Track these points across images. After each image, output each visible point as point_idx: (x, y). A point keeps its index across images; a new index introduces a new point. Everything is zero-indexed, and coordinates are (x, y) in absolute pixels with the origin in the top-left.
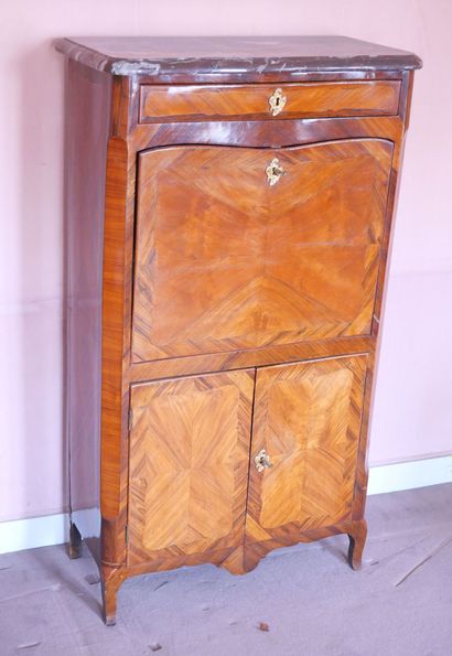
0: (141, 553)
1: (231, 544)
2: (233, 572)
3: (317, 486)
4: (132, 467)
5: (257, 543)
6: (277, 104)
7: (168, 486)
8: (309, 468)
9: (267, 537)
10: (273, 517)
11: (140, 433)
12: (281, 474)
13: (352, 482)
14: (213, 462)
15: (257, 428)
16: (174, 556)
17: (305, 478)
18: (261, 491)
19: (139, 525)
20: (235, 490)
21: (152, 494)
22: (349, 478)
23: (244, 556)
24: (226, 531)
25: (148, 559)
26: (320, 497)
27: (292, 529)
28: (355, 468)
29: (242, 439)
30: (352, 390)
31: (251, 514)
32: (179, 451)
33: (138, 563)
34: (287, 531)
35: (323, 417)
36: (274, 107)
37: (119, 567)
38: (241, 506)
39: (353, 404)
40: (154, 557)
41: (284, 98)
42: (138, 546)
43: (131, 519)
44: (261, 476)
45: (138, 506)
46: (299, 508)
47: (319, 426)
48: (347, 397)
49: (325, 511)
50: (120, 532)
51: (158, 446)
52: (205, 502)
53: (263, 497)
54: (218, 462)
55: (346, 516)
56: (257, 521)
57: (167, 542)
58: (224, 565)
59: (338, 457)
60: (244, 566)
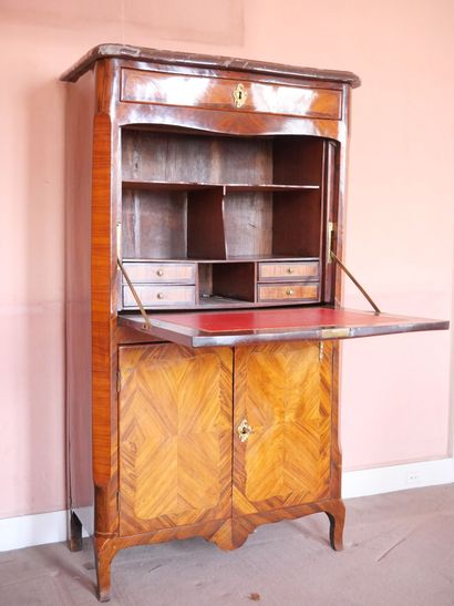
0: (132, 521)
1: (219, 516)
2: (223, 548)
3: (297, 461)
4: (122, 430)
5: (244, 517)
6: (240, 97)
7: (156, 453)
8: (288, 442)
9: (254, 511)
10: (258, 491)
11: (129, 395)
12: (263, 445)
13: (328, 459)
14: (199, 430)
15: (238, 398)
16: (165, 527)
17: (285, 451)
18: (245, 462)
19: (129, 491)
20: (221, 458)
21: (141, 460)
22: (325, 455)
23: (232, 530)
24: (214, 502)
25: (140, 529)
26: (298, 471)
27: (276, 503)
28: (329, 444)
29: (225, 408)
30: (322, 368)
31: (237, 485)
32: (166, 416)
33: (130, 534)
34: (271, 504)
35: (297, 391)
36: (237, 99)
37: (112, 536)
38: (226, 478)
39: (323, 381)
40: (146, 527)
41: (246, 93)
42: (130, 514)
43: (123, 486)
44: (244, 446)
45: (129, 471)
46: (281, 481)
47: (294, 400)
48: (318, 373)
49: (305, 487)
50: (112, 499)
51: (146, 410)
52: (193, 471)
53: (247, 469)
54: (204, 430)
55: (325, 492)
56: (243, 493)
57: (158, 511)
58: (214, 539)
59: (314, 432)
60: (233, 542)
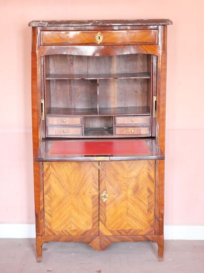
0: (50, 230)
1: (92, 234)
2: (95, 249)
3: (134, 214)
4: (45, 190)
5: (106, 236)
6: (99, 39)
7: (61, 202)
8: (129, 204)
9: (111, 234)
10: (113, 226)
11: (47, 175)
12: (115, 204)
13: (153, 214)
14: (81, 193)
15: (102, 180)
16: (66, 235)
17: (128, 209)
18: (106, 211)
19: (49, 217)
20: (93, 208)
21: (54, 203)
22: (151, 212)
23: (100, 242)
24: (90, 227)
25: (54, 234)
26: (136, 219)
27: (123, 233)
28: (153, 208)
29: (94, 185)
30: (148, 169)
31: (102, 222)
32: (65, 186)
33: (49, 235)
34: (121, 233)
35: (134, 180)
37: (42, 236)
38: (96, 217)
39: (149, 176)
40: (57, 234)
41: (102, 36)
42: (49, 227)
43: (46, 214)
44: (105, 204)
45: (48, 208)
46: (126, 223)
47: (132, 184)
48: (146, 172)
50: (41, 219)
51: (56, 182)
52: (79, 212)
53: (107, 214)
54: (84, 194)
55: (151, 231)
56: (105, 225)
57: (63, 227)
58: (90, 244)
59: (144, 201)
60: (101, 247)
